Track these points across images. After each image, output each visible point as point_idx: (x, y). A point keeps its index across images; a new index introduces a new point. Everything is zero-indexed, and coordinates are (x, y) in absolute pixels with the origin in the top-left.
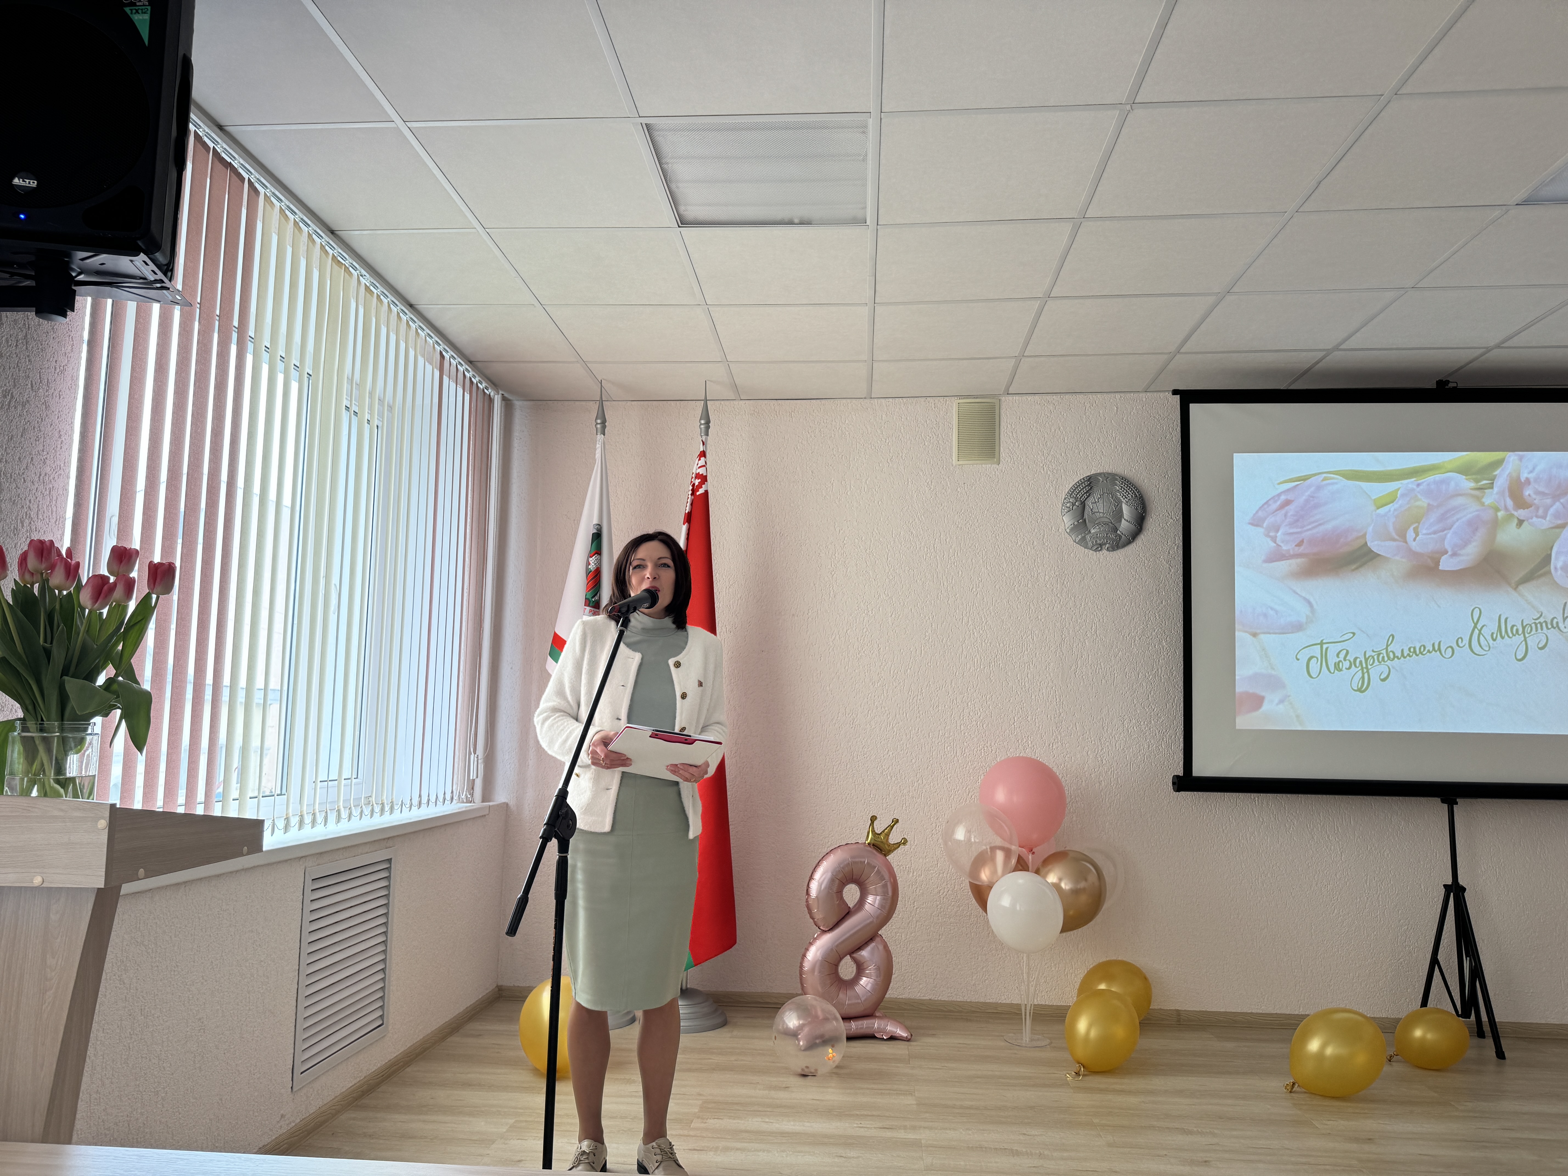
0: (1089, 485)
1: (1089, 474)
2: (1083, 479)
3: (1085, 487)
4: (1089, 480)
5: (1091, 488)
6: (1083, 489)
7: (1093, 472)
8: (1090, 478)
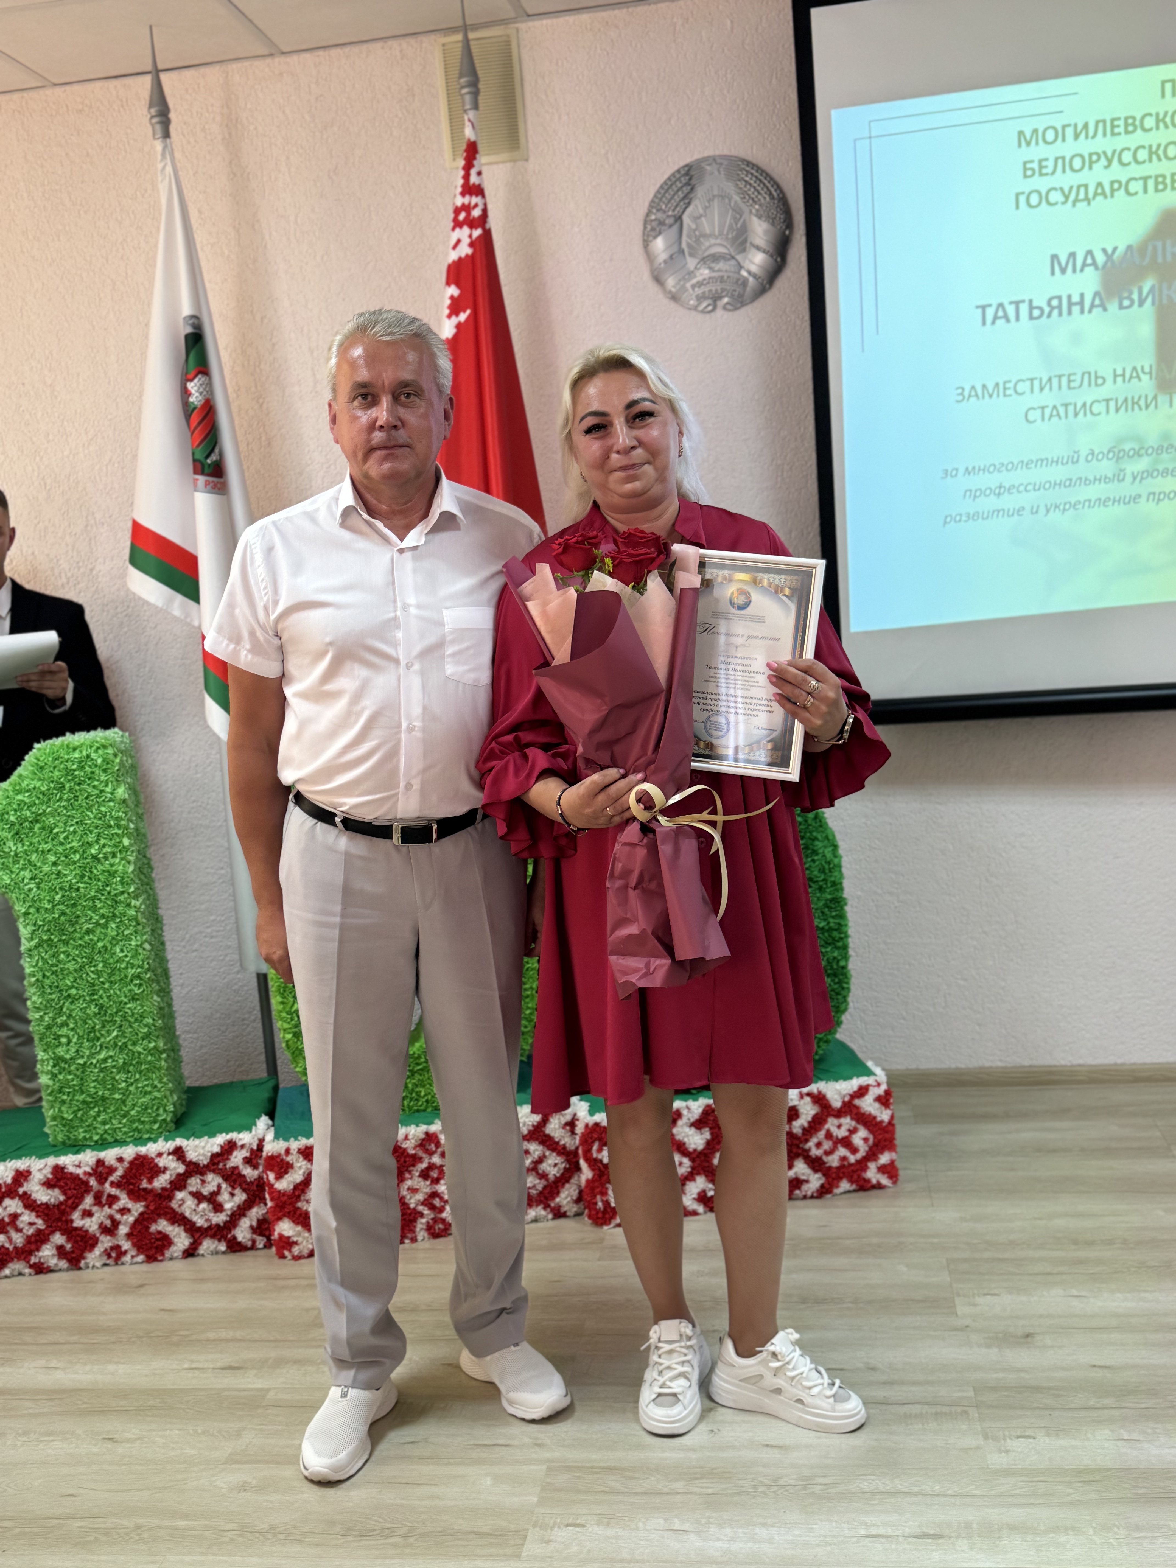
0: (687, 184)
1: (688, 160)
2: (678, 171)
3: (682, 187)
4: (687, 174)
5: (692, 189)
6: (678, 191)
7: (697, 156)
8: (689, 170)
